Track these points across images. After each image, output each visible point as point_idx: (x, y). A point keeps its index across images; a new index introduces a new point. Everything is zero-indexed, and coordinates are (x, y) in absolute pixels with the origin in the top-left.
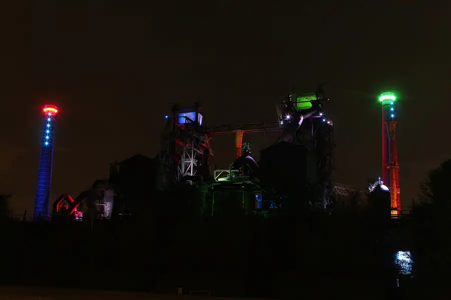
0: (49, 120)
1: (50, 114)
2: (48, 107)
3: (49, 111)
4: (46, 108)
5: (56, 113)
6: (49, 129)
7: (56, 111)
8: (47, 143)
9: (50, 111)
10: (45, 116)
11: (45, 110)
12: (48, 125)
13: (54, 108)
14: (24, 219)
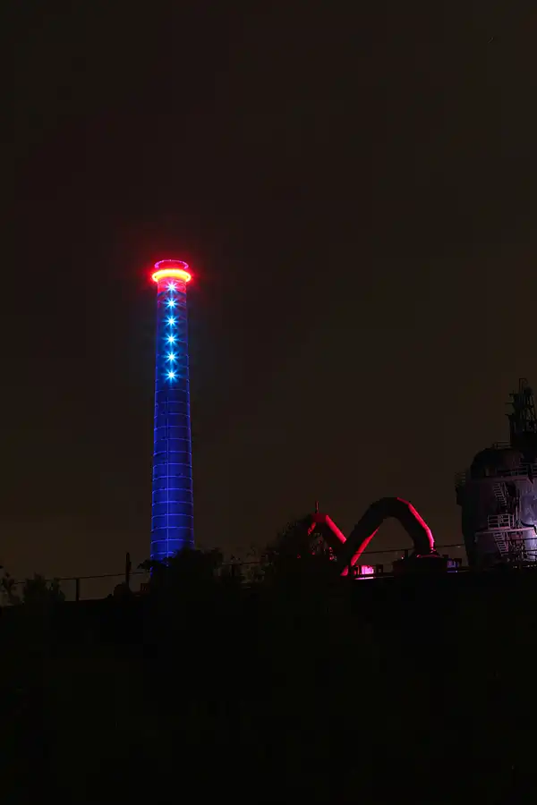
0: (172, 303)
1: (172, 287)
2: (163, 267)
3: (167, 280)
4: (156, 270)
5: (188, 284)
6: (175, 332)
7: (186, 276)
8: (171, 375)
9: (172, 277)
10: (158, 294)
11: (158, 276)
12: (171, 321)
13: (180, 267)
14: (78, 596)
